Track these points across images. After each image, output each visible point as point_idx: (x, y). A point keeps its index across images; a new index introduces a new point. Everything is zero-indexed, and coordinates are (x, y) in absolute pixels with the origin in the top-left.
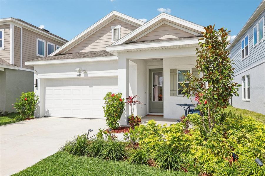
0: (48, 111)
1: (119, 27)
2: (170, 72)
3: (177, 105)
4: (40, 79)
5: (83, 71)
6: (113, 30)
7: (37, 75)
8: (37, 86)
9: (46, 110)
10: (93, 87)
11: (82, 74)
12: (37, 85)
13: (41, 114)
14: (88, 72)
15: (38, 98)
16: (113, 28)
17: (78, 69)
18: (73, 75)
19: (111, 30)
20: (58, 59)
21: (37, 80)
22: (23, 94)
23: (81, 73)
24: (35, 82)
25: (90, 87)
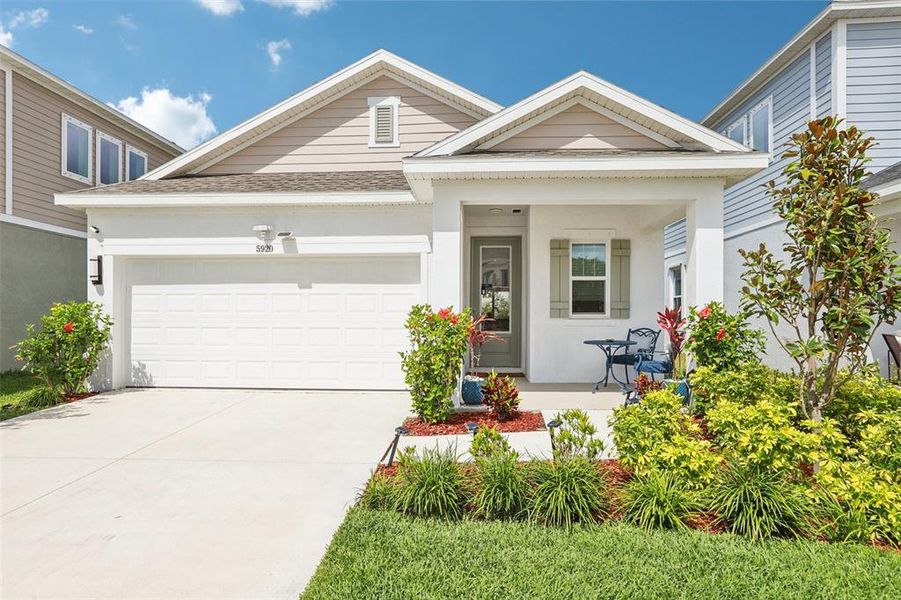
0: (143, 366)
1: (393, 101)
2: (552, 249)
3: (586, 342)
4: (114, 256)
5: (280, 235)
6: (372, 112)
7: (102, 241)
8: (99, 282)
9: (135, 364)
10: (311, 287)
11: (278, 246)
12: (100, 276)
13: (116, 377)
14: (299, 240)
15: (110, 324)
16: (375, 103)
17: (265, 228)
18: (245, 246)
19: (367, 108)
21: (100, 260)
22: (58, 308)
23: (274, 241)
24: (93, 266)
25: (300, 287)
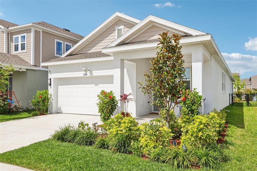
0: (61, 108)
1: (122, 27)
4: (54, 78)
5: (89, 70)
6: (116, 30)
7: (51, 74)
8: (50, 85)
9: (59, 107)
10: (98, 85)
11: (88, 73)
12: (50, 83)
13: (54, 110)
14: (93, 72)
15: (51, 96)
16: (117, 28)
17: (84, 69)
18: (81, 74)
19: (115, 30)
20: (68, 59)
21: (50, 79)
22: (38, 92)
24: (49, 81)
25: (95, 85)
